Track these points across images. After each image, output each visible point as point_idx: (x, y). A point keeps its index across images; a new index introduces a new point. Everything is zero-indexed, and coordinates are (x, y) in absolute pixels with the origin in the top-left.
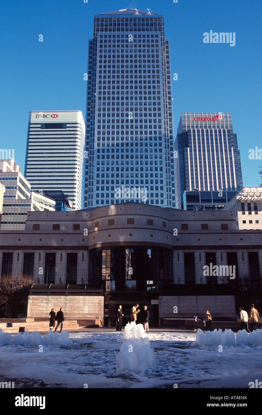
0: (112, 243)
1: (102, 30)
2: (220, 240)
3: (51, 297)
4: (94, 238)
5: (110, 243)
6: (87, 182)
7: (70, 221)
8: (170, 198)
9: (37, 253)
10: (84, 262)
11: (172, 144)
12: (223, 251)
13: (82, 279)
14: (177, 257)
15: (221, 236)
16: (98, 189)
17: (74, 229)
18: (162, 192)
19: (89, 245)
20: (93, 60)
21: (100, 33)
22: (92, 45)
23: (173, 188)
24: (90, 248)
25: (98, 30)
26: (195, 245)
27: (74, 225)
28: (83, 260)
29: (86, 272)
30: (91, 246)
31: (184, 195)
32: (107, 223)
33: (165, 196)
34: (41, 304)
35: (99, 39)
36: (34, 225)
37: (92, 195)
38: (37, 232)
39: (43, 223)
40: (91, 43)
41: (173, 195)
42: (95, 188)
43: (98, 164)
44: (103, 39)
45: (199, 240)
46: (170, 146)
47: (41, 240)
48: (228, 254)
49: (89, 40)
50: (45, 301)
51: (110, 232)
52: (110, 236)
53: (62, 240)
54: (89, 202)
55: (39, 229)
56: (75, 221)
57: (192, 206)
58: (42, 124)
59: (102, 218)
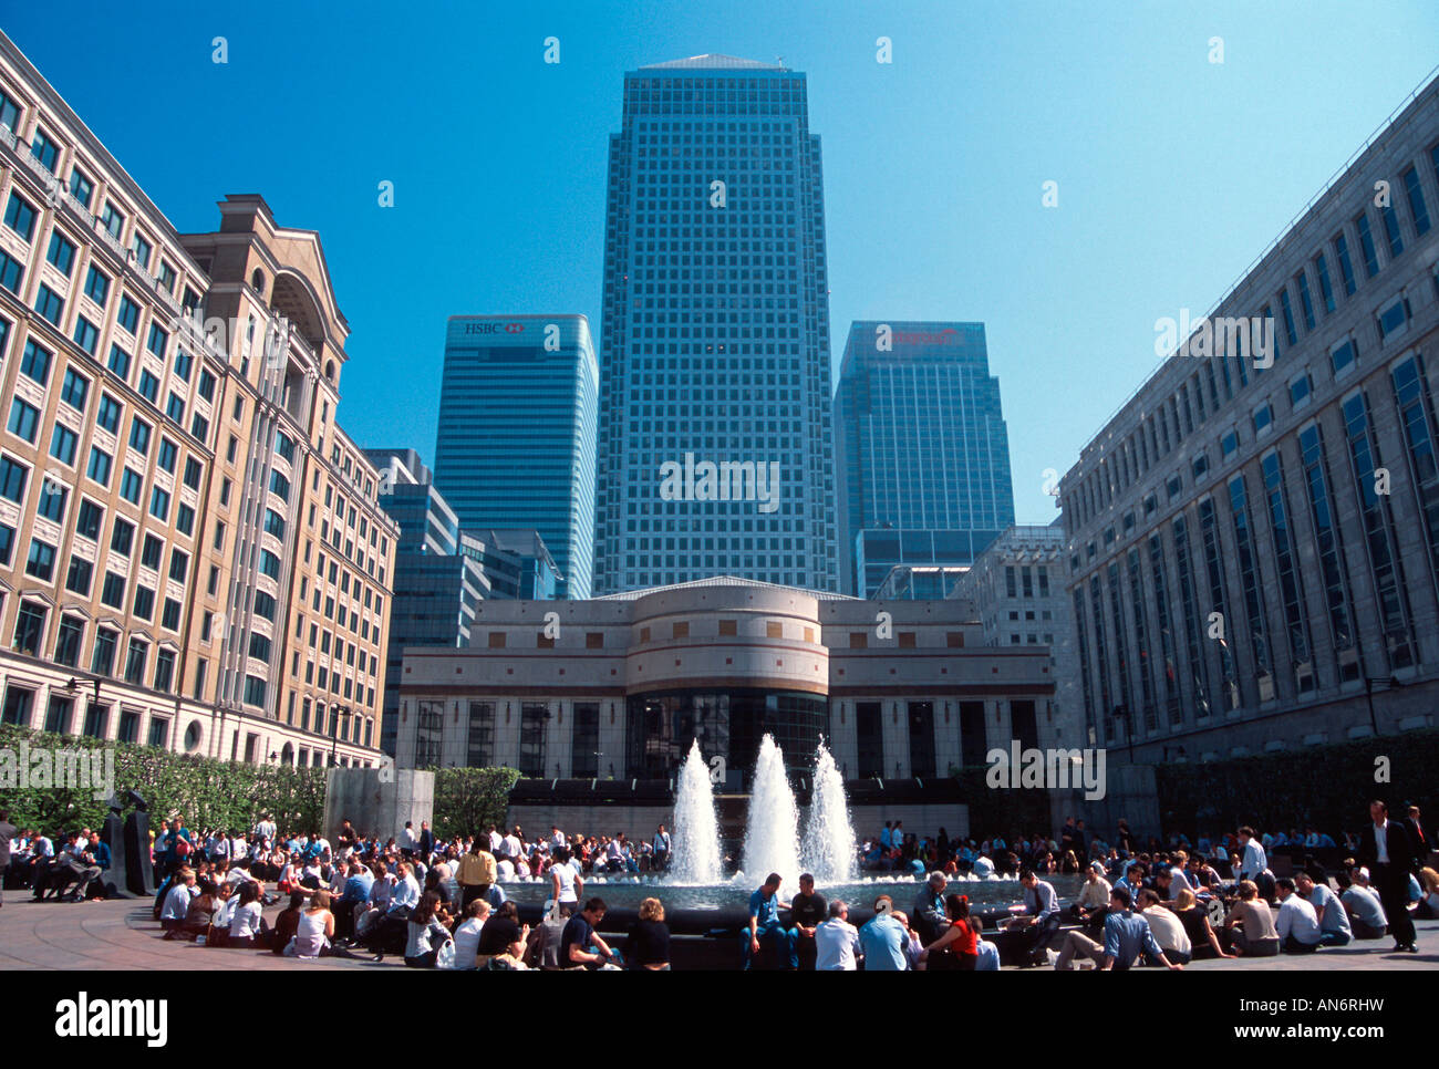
0: (685, 680)
1: (644, 111)
2: (944, 671)
3: (556, 808)
4: (640, 668)
5: (679, 680)
6: (604, 509)
7: (578, 624)
8: (822, 552)
9: (501, 704)
10: (615, 727)
11: (826, 409)
12: (950, 699)
13: (611, 766)
14: (839, 713)
15: (946, 663)
16: (632, 527)
17: (589, 645)
18: (800, 535)
19: (628, 684)
20: (622, 189)
21: (638, 119)
22: (618, 149)
23: (830, 526)
24: (629, 692)
25: (634, 111)
26: (882, 684)
27: (588, 635)
28: (613, 721)
29: (621, 750)
30: (632, 687)
31: (860, 540)
32: (670, 631)
33: (808, 545)
34: (535, 825)
35: (637, 133)
36: (491, 634)
37: (617, 542)
38: (501, 651)
39: (514, 628)
40: (614, 142)
41: (829, 543)
42: (624, 525)
43: (633, 462)
44: (649, 133)
45: (893, 672)
46: (823, 414)
47: (510, 672)
48: (964, 707)
49: (611, 135)
50: (543, 818)
51: (679, 654)
52: (678, 663)
53: (562, 672)
54: (609, 562)
55: (503, 645)
56: (590, 624)
57: (879, 569)
58: (480, 349)
59: (659, 619)
